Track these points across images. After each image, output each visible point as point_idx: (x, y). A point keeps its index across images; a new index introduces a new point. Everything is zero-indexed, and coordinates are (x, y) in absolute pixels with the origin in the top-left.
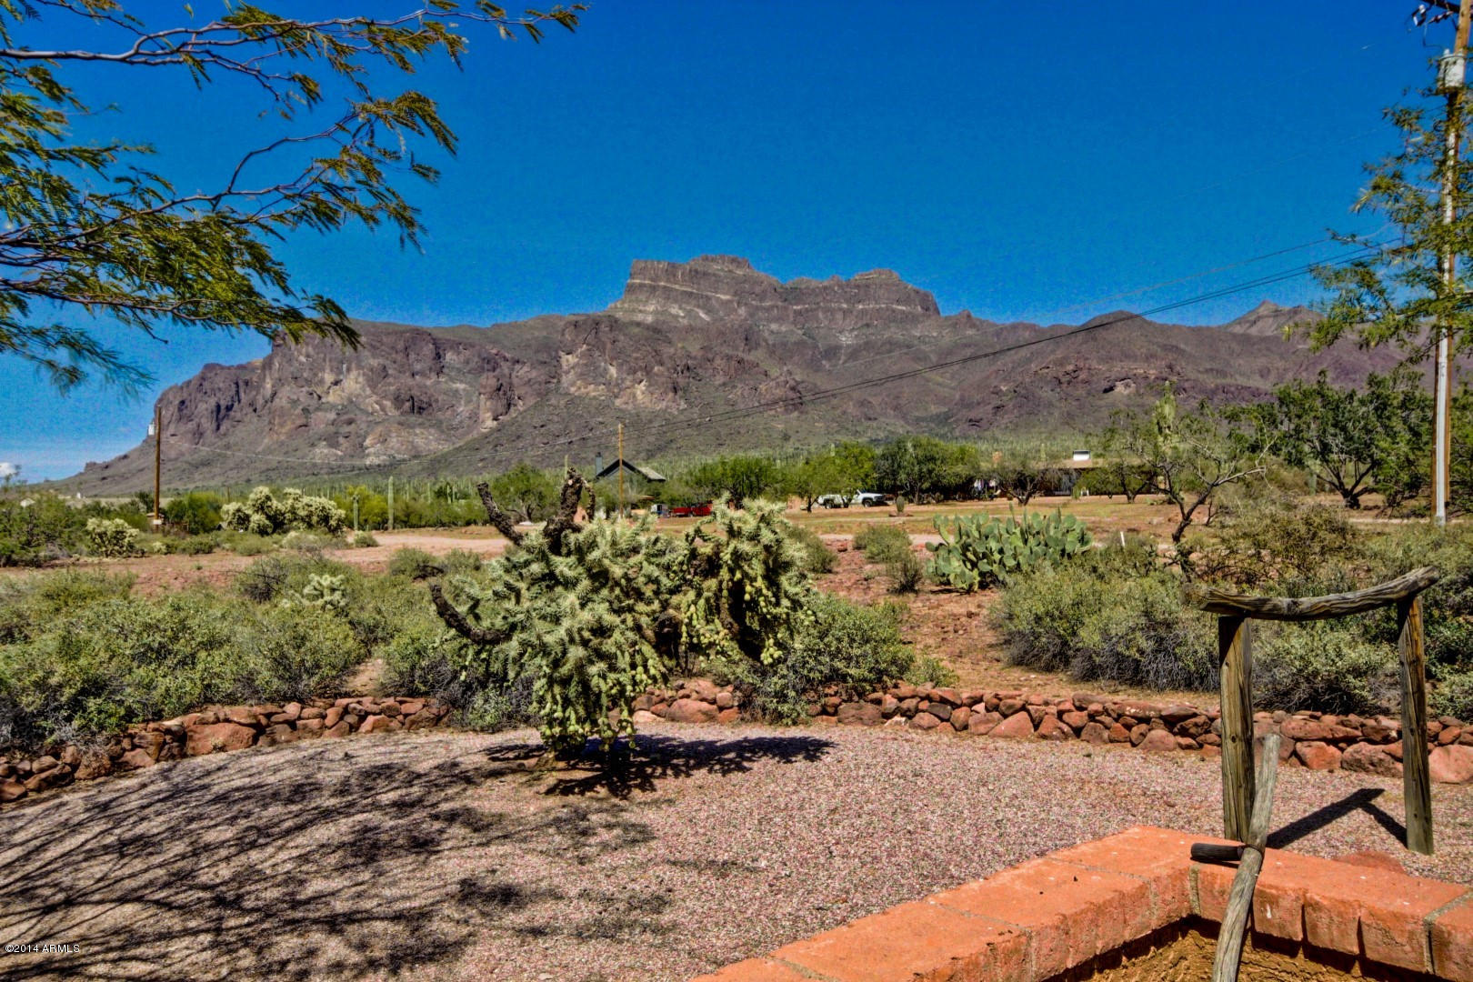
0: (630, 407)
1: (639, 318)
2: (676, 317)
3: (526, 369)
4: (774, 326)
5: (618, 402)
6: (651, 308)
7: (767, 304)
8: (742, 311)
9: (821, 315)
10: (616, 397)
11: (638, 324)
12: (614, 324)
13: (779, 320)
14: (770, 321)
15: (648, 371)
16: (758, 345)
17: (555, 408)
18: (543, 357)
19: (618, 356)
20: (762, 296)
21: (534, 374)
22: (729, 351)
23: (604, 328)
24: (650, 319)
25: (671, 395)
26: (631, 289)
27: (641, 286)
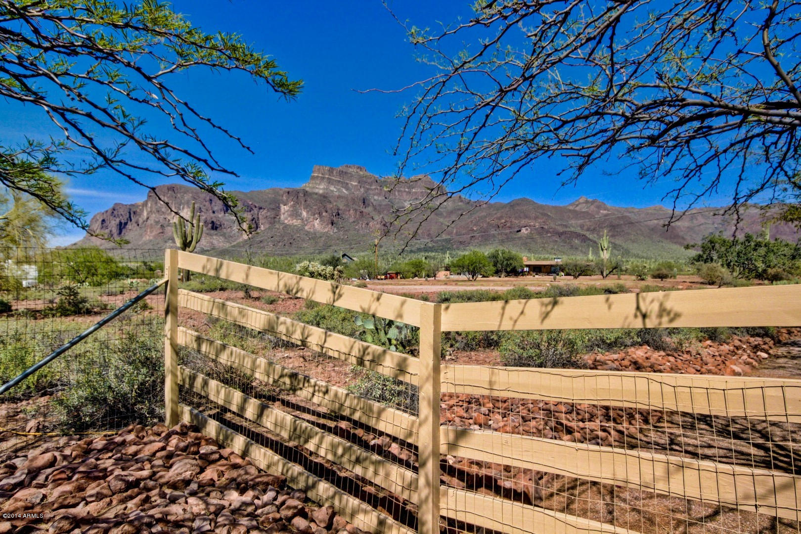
0: (312, 230)
1: (317, 191)
2: (333, 191)
3: (265, 211)
4: (376, 197)
5: (306, 228)
6: (322, 187)
7: (373, 187)
8: (362, 190)
9: (397, 193)
10: (306, 225)
11: (316, 194)
12: (306, 193)
13: (379, 194)
14: (374, 195)
15: (320, 214)
16: (369, 205)
17: (278, 229)
18: (272, 206)
19: (307, 207)
20: (371, 184)
21: (269, 214)
22: (357, 207)
23: (301, 195)
24: (321, 192)
25: (330, 226)
26: (313, 178)
27: (318, 177)
